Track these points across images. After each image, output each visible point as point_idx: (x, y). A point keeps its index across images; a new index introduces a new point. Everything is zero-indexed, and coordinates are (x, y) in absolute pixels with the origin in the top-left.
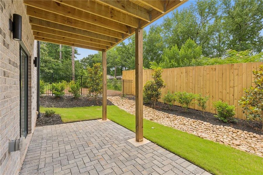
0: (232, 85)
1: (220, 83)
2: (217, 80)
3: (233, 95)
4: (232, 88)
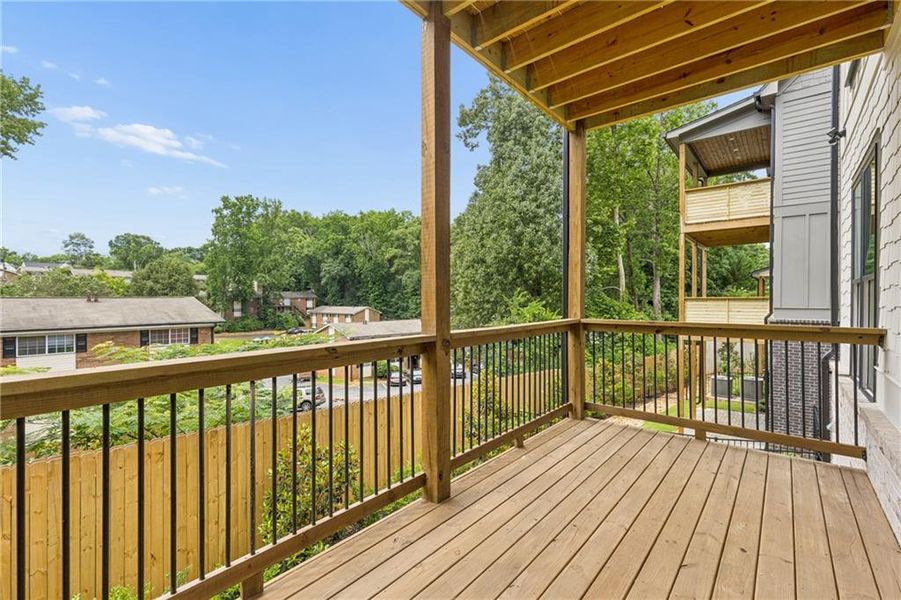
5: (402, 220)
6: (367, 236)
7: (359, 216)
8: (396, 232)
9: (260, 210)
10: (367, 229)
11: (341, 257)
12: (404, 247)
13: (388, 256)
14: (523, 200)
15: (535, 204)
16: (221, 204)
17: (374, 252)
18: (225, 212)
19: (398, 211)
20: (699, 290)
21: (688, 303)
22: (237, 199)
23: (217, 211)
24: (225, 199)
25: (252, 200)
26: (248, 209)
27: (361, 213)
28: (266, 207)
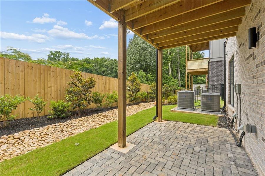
0: (49, 85)
1: (38, 83)
2: (34, 80)
3: (51, 95)
4: (50, 88)
5: (107, 60)
6: (96, 65)
7: (94, 59)
8: (105, 63)
9: (63, 56)
10: (96, 63)
11: (88, 71)
12: (107, 68)
13: (102, 70)
14: (143, 44)
15: (146, 45)
16: (50, 54)
17: (98, 69)
18: (51, 56)
19: (106, 58)
20: (191, 58)
21: (188, 62)
22: (55, 52)
23: (48, 56)
24: (51, 52)
25: (60, 53)
26: (59, 55)
27: (94, 58)
28: (64, 55)
